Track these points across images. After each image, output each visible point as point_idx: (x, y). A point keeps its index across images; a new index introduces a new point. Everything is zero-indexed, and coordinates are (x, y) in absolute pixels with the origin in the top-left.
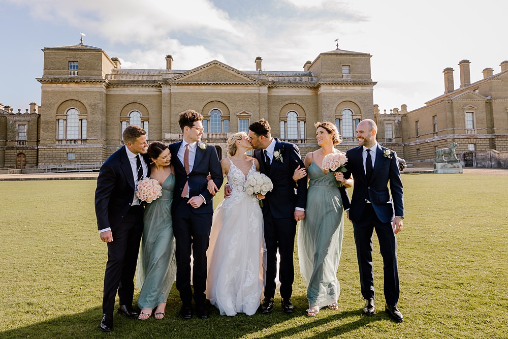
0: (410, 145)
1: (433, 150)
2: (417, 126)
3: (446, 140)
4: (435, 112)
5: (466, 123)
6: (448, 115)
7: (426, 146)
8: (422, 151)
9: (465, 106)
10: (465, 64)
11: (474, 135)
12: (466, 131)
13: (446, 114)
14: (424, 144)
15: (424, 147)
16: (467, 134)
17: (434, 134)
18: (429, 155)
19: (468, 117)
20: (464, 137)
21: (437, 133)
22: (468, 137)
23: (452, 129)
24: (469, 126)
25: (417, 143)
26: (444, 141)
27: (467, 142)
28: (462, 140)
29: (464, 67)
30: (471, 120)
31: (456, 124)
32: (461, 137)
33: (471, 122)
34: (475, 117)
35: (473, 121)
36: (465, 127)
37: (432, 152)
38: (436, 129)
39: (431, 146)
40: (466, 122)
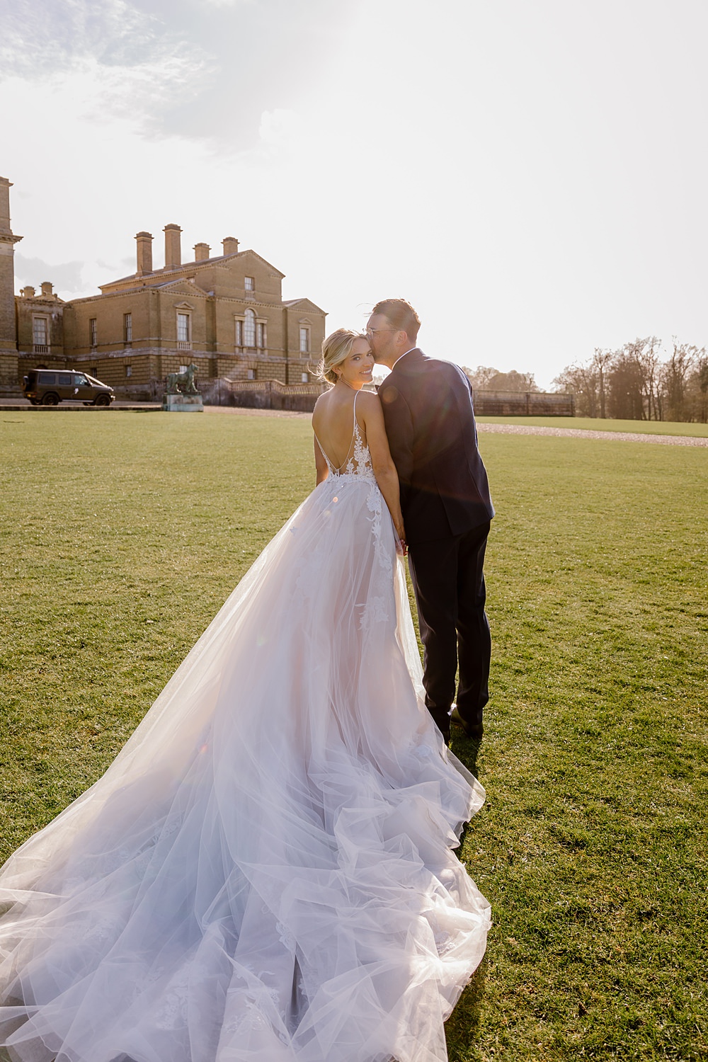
0: (78, 360)
1: (122, 371)
2: (91, 327)
3: (148, 357)
4: (128, 307)
5: (178, 332)
6: (151, 314)
7: (109, 365)
8: (100, 373)
9: (178, 303)
10: (173, 232)
11: (189, 352)
12: (178, 344)
13: (148, 314)
14: (106, 361)
15: (105, 365)
16: (178, 349)
17: (125, 344)
18: (114, 379)
19: (181, 322)
20: (174, 354)
21: (131, 343)
22: (180, 353)
23: (157, 339)
24: (182, 336)
25: (93, 358)
26: (143, 357)
27: (178, 363)
28: (171, 358)
29: (172, 235)
30: (185, 326)
31: (163, 332)
32: (169, 353)
33: (185, 330)
34: (190, 323)
35: (187, 329)
36: (176, 337)
37: (121, 375)
38: (129, 336)
39: (119, 364)
40: (178, 329)
